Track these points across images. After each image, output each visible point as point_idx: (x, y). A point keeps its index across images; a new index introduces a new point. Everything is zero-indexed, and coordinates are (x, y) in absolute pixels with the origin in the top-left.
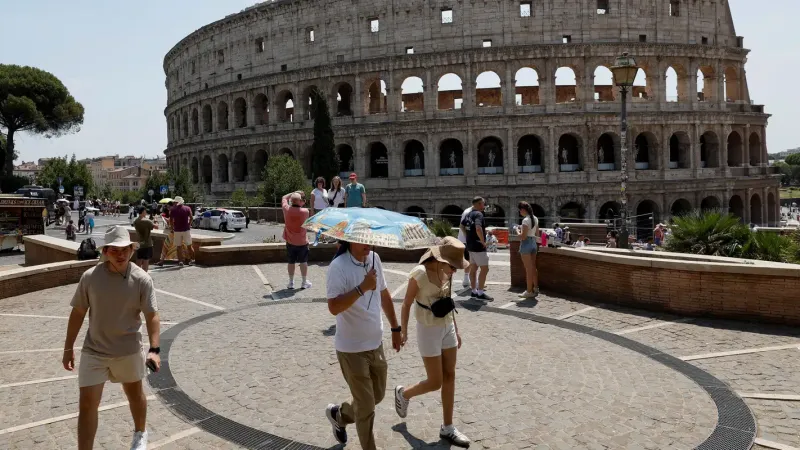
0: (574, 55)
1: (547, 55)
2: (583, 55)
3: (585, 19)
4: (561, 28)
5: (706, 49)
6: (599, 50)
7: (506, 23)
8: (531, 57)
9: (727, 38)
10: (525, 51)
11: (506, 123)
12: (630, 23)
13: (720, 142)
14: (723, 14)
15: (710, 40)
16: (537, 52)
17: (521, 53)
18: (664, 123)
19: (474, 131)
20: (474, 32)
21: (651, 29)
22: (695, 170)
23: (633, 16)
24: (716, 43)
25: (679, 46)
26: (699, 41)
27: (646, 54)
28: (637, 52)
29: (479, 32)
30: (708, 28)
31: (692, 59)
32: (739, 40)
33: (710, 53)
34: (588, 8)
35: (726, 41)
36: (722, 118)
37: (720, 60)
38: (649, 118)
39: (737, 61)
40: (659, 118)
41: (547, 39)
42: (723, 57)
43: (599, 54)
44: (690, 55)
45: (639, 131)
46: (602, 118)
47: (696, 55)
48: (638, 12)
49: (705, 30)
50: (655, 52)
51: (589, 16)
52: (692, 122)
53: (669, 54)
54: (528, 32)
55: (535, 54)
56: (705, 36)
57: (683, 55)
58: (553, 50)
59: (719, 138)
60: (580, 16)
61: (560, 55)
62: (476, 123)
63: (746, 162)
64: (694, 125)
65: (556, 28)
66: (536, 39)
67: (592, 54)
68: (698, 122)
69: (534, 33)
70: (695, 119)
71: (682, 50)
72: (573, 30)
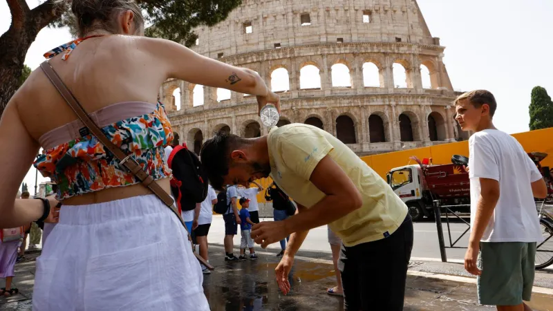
0: (281, 57)
1: (261, 59)
2: (288, 56)
3: (291, 30)
4: (272, 38)
5: (398, 47)
6: (301, 51)
7: (233, 40)
8: (249, 61)
9: (421, 38)
10: (245, 58)
11: (229, 113)
12: (328, 30)
13: (419, 120)
14: (417, 20)
15: (404, 40)
16: (254, 57)
17: (243, 59)
18: (360, 104)
19: (209, 121)
20: (211, 49)
21: (347, 34)
22: (394, 143)
23: (331, 25)
24: (409, 41)
25: (372, 45)
26: (393, 40)
27: (343, 52)
28: (334, 50)
29: (214, 49)
30: (402, 31)
31: (385, 54)
32: (436, 41)
33: (403, 49)
34: (293, 22)
35: (420, 40)
36: (419, 100)
37: (414, 55)
38: (347, 101)
39: (434, 56)
40: (356, 101)
41: (261, 47)
42: (417, 52)
43: (302, 55)
44: (382, 51)
45: (339, 113)
46: (305, 103)
47: (389, 51)
48: (335, 21)
49: (398, 32)
50: (350, 49)
51: (294, 27)
52: (388, 103)
53: (363, 51)
54: (248, 44)
55: (252, 59)
56: (399, 36)
57: (376, 51)
58: (265, 55)
59: (418, 117)
60: (287, 29)
61: (271, 58)
62: (211, 115)
63: (450, 137)
64: (389, 105)
65: (269, 39)
66: (254, 48)
67: (296, 55)
68: (393, 103)
69: (253, 44)
70: (390, 101)
71: (375, 47)
72: (282, 39)
